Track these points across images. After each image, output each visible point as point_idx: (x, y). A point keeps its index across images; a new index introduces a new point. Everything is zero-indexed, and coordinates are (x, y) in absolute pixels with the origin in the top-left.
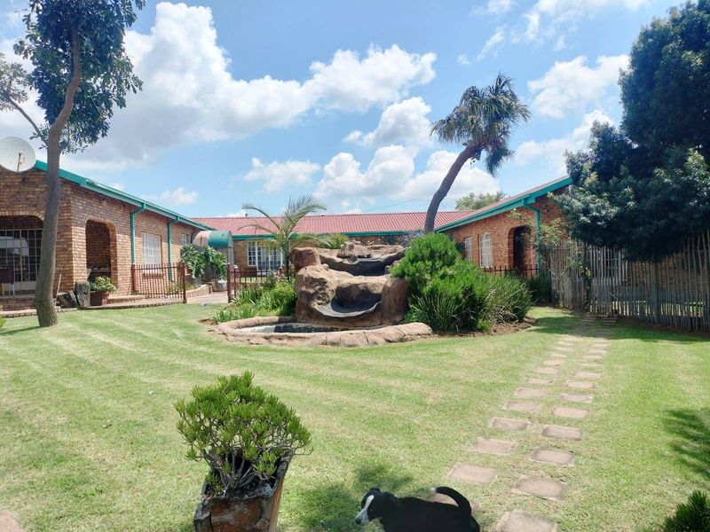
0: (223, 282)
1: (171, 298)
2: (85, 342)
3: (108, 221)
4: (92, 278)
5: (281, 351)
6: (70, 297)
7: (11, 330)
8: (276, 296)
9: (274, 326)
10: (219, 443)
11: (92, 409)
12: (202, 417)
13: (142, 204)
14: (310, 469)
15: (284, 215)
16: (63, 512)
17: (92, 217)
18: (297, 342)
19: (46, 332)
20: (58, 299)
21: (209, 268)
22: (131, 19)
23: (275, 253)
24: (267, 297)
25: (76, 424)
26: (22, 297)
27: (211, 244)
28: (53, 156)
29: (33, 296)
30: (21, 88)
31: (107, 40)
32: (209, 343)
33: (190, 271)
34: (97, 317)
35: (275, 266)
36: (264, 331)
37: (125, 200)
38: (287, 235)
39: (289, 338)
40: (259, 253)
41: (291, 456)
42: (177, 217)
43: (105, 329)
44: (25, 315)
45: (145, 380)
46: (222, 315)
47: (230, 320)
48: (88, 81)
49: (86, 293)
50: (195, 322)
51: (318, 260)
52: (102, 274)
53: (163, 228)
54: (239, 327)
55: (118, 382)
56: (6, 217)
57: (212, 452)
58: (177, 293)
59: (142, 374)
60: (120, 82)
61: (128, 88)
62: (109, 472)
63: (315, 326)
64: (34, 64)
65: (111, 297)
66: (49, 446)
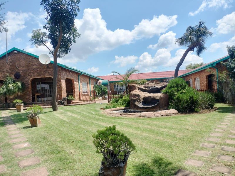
0: (107, 96)
1: (91, 102)
2: (66, 115)
3: (72, 78)
4: (67, 96)
5: (126, 119)
6: (61, 102)
7: (45, 112)
8: (123, 101)
9: (123, 111)
10: (106, 148)
11: (68, 136)
12: (100, 139)
13: (82, 72)
14: (136, 158)
15: (125, 74)
16: (60, 168)
17: (67, 77)
18: (130, 116)
19: (55, 113)
20: (58, 103)
21: (102, 92)
22: (76, 15)
23: (123, 87)
24: (120, 101)
25: (63, 141)
26: (48, 102)
27: (103, 84)
28: (55, 59)
29: (51, 102)
30: (46, 39)
31: (69, 22)
32: (103, 116)
33: (96, 93)
34: (69, 108)
35: (123, 91)
36: (120, 112)
37: (76, 71)
38: (126, 80)
39: (128, 114)
40: (118, 87)
41: (130, 154)
42: (92, 76)
43: (72, 111)
44: (49, 107)
45: (84, 127)
46: (106, 107)
47: (109, 109)
48: (65, 35)
49: (66, 101)
50: (98, 109)
51: (137, 88)
52: (71, 95)
53: (88, 80)
54: (112, 111)
55: (76, 128)
56: (43, 78)
57: (104, 151)
58: (93, 100)
59: (83, 126)
60: (74, 35)
61: (76, 36)
62: (73, 156)
63: (137, 110)
64: (49, 31)
65: (73, 102)
66: (56, 147)
